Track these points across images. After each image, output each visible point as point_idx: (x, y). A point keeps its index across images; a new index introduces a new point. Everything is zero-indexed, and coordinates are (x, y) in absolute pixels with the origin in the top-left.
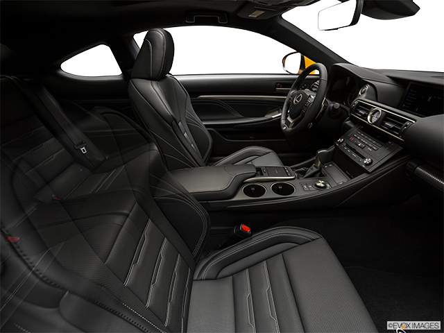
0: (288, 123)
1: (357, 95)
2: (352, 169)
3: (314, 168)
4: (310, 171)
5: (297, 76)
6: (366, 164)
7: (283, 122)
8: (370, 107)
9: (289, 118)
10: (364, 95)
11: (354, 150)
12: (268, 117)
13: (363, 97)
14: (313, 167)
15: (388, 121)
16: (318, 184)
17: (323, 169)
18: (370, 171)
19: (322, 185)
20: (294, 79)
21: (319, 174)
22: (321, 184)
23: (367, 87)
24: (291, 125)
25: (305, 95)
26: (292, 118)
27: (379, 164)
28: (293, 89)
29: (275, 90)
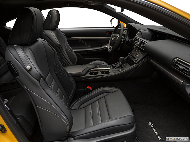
0: (110, 48)
1: (135, 35)
2: (131, 63)
3: (119, 65)
4: (117, 66)
6: (136, 61)
8: (137, 40)
9: (111, 46)
10: (137, 35)
11: (133, 57)
12: (103, 47)
13: (137, 36)
14: (118, 64)
15: (142, 44)
16: (119, 70)
17: (122, 65)
18: (136, 63)
19: (121, 70)
20: (113, 30)
21: (121, 67)
22: (120, 70)
23: (139, 32)
24: (111, 49)
25: (116, 36)
26: (112, 46)
27: (139, 60)
28: (113, 34)
29: (106, 35)
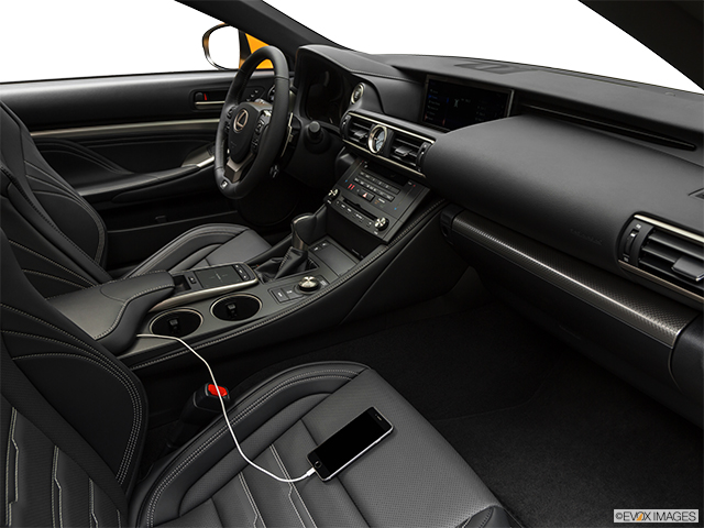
0: (229, 173)
1: (347, 104)
2: (358, 242)
3: (292, 255)
4: (287, 264)
5: (234, 75)
6: (381, 229)
7: (220, 173)
8: (369, 124)
9: (230, 164)
10: (360, 103)
11: (357, 207)
12: (188, 166)
13: (357, 107)
14: (290, 253)
15: (399, 145)
16: (304, 285)
17: (310, 254)
18: (387, 239)
19: (312, 284)
20: (228, 82)
21: (304, 264)
22: (309, 283)
23: (363, 87)
24: (237, 177)
25: (252, 111)
26: (236, 162)
27: (399, 224)
28: (230, 102)
29: (195, 107)
